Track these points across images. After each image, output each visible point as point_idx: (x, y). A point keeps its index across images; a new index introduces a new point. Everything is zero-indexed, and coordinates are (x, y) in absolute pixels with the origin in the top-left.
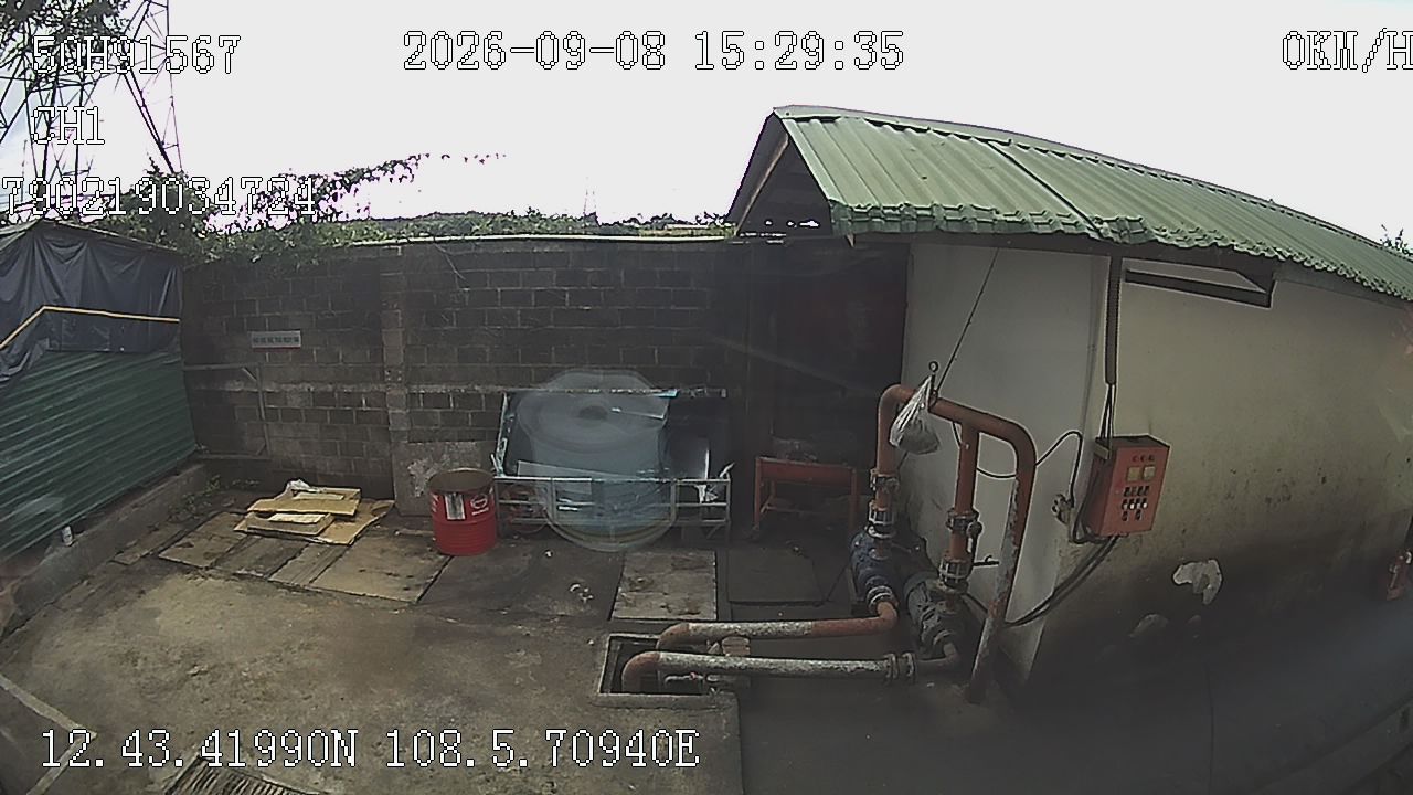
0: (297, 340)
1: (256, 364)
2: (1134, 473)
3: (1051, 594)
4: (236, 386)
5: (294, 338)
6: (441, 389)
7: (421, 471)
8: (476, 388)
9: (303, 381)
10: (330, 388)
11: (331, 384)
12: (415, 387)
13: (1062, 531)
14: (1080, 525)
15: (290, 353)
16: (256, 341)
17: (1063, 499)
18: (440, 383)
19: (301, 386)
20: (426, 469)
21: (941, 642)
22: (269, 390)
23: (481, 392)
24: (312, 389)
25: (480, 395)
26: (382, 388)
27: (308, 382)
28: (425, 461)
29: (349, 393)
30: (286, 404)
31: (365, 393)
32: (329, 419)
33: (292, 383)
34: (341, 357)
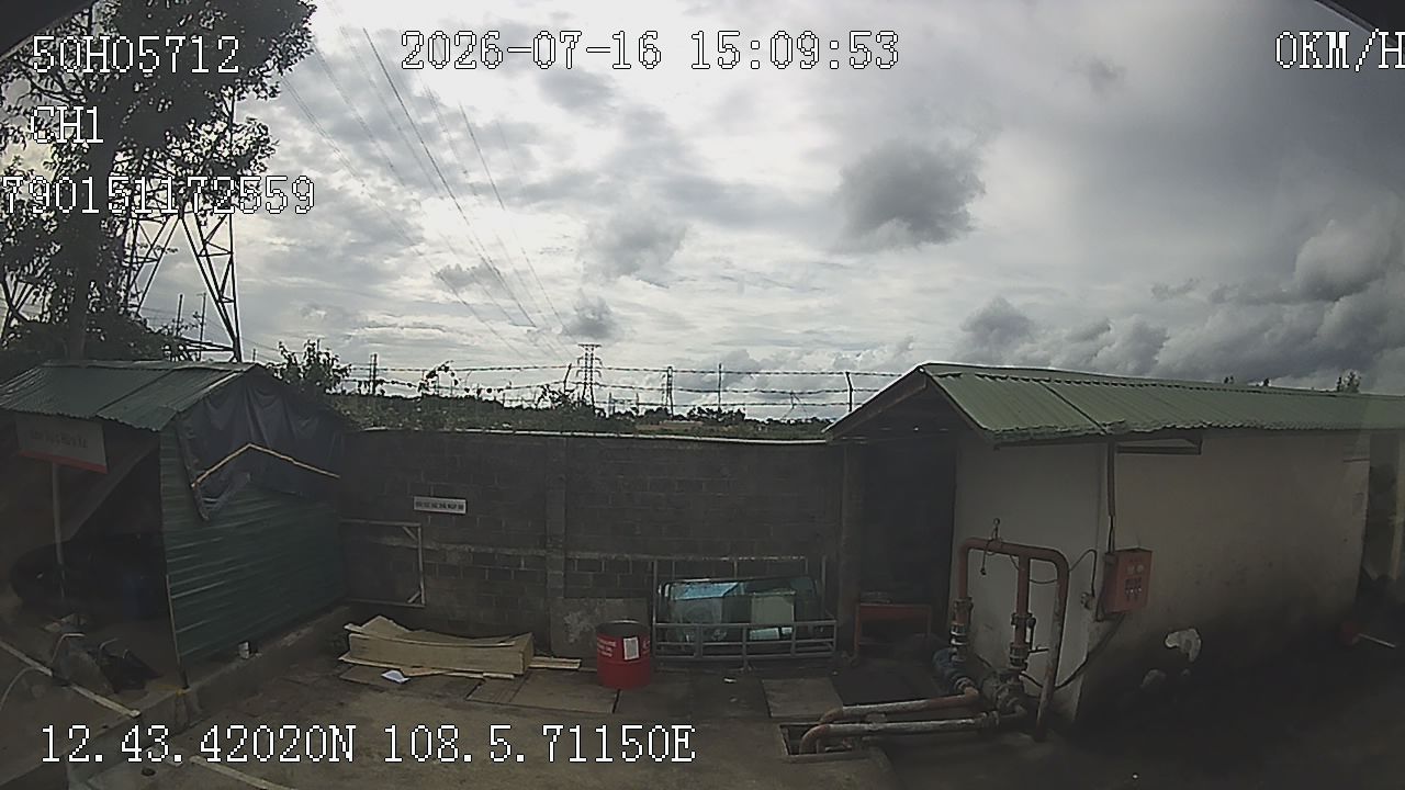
0: (461, 507)
1: (418, 524)
2: (1131, 569)
3: (1084, 658)
4: (395, 542)
5: (459, 506)
6: (596, 555)
7: (576, 622)
8: (626, 556)
9: (462, 543)
10: (491, 550)
11: (492, 547)
12: (571, 553)
13: (1089, 615)
14: (1100, 609)
15: (454, 517)
16: (419, 504)
17: (1087, 595)
18: (594, 551)
19: (461, 547)
20: (580, 620)
21: (1013, 704)
22: (429, 547)
23: (630, 559)
24: (473, 550)
25: (627, 561)
26: (542, 553)
27: (470, 544)
28: (579, 613)
29: (509, 556)
30: (445, 560)
31: (525, 557)
32: (487, 577)
33: (452, 543)
34: (504, 524)
